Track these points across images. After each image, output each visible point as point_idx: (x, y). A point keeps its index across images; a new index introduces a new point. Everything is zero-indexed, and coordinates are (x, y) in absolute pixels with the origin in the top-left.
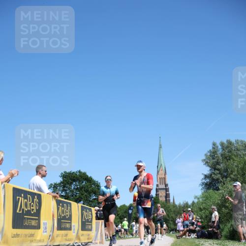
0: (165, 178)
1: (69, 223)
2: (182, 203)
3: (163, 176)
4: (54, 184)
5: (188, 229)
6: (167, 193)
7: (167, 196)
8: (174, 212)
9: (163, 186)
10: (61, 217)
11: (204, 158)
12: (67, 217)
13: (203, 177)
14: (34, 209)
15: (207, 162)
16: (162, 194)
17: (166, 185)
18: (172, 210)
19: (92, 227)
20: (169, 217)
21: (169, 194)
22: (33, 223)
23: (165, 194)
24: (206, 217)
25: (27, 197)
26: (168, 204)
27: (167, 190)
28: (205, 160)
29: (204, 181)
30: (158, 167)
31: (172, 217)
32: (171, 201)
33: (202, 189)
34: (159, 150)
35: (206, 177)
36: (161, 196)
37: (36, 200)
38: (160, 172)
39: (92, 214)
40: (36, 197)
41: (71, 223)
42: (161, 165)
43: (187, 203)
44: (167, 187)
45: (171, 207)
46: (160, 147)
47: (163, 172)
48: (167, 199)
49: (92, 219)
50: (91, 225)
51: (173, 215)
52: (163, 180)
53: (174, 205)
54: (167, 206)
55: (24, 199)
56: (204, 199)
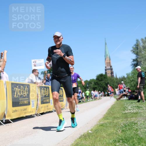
0: (110, 63)
1: (48, 99)
2: (121, 77)
3: (109, 61)
4: (43, 72)
5: (123, 94)
6: (112, 71)
7: (112, 73)
8: (117, 82)
9: (109, 67)
10: (43, 96)
11: (132, 49)
12: (47, 96)
13: (132, 60)
14: (25, 94)
15: (134, 52)
16: (109, 72)
17: (111, 67)
18: (115, 81)
19: (63, 99)
20: (114, 85)
21: (113, 72)
22: (26, 102)
23: (110, 72)
24: (135, 85)
25: (20, 87)
26: (113, 78)
27: (111, 69)
28: (132, 50)
29: (133, 63)
30: (105, 56)
31: (116, 86)
32: (115, 76)
33: (132, 68)
34: (105, 46)
35: (134, 60)
36: (108, 74)
37: (26, 88)
38: (107, 59)
39: (63, 92)
40: (26, 86)
41: (49, 99)
42: (107, 55)
43: (124, 77)
44: (111, 68)
45: (115, 80)
46: (106, 44)
47: (109, 59)
48: (112, 75)
49: (63, 94)
50: (63, 98)
51: (116, 85)
52: (109, 64)
53: (117, 79)
54: (112, 79)
55: (19, 89)
56: (133, 74)
